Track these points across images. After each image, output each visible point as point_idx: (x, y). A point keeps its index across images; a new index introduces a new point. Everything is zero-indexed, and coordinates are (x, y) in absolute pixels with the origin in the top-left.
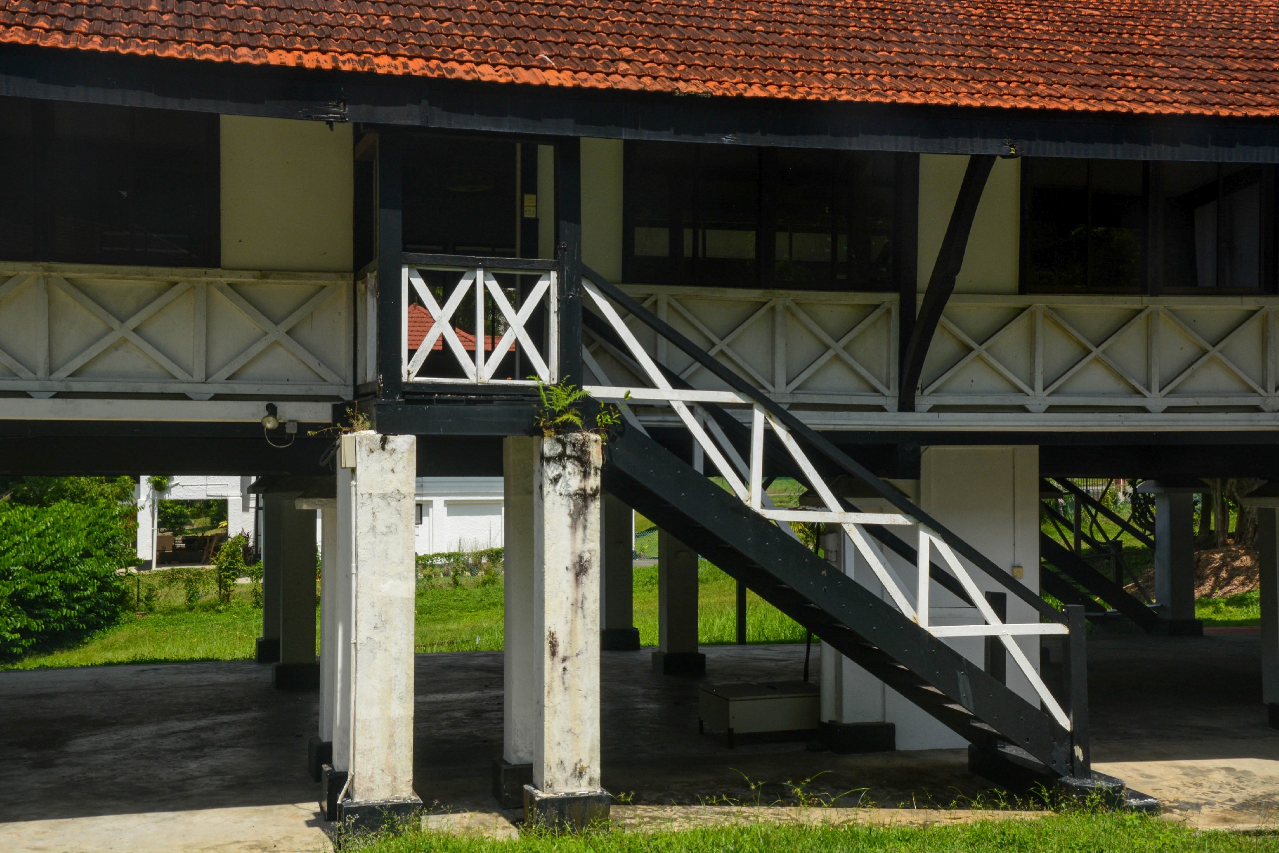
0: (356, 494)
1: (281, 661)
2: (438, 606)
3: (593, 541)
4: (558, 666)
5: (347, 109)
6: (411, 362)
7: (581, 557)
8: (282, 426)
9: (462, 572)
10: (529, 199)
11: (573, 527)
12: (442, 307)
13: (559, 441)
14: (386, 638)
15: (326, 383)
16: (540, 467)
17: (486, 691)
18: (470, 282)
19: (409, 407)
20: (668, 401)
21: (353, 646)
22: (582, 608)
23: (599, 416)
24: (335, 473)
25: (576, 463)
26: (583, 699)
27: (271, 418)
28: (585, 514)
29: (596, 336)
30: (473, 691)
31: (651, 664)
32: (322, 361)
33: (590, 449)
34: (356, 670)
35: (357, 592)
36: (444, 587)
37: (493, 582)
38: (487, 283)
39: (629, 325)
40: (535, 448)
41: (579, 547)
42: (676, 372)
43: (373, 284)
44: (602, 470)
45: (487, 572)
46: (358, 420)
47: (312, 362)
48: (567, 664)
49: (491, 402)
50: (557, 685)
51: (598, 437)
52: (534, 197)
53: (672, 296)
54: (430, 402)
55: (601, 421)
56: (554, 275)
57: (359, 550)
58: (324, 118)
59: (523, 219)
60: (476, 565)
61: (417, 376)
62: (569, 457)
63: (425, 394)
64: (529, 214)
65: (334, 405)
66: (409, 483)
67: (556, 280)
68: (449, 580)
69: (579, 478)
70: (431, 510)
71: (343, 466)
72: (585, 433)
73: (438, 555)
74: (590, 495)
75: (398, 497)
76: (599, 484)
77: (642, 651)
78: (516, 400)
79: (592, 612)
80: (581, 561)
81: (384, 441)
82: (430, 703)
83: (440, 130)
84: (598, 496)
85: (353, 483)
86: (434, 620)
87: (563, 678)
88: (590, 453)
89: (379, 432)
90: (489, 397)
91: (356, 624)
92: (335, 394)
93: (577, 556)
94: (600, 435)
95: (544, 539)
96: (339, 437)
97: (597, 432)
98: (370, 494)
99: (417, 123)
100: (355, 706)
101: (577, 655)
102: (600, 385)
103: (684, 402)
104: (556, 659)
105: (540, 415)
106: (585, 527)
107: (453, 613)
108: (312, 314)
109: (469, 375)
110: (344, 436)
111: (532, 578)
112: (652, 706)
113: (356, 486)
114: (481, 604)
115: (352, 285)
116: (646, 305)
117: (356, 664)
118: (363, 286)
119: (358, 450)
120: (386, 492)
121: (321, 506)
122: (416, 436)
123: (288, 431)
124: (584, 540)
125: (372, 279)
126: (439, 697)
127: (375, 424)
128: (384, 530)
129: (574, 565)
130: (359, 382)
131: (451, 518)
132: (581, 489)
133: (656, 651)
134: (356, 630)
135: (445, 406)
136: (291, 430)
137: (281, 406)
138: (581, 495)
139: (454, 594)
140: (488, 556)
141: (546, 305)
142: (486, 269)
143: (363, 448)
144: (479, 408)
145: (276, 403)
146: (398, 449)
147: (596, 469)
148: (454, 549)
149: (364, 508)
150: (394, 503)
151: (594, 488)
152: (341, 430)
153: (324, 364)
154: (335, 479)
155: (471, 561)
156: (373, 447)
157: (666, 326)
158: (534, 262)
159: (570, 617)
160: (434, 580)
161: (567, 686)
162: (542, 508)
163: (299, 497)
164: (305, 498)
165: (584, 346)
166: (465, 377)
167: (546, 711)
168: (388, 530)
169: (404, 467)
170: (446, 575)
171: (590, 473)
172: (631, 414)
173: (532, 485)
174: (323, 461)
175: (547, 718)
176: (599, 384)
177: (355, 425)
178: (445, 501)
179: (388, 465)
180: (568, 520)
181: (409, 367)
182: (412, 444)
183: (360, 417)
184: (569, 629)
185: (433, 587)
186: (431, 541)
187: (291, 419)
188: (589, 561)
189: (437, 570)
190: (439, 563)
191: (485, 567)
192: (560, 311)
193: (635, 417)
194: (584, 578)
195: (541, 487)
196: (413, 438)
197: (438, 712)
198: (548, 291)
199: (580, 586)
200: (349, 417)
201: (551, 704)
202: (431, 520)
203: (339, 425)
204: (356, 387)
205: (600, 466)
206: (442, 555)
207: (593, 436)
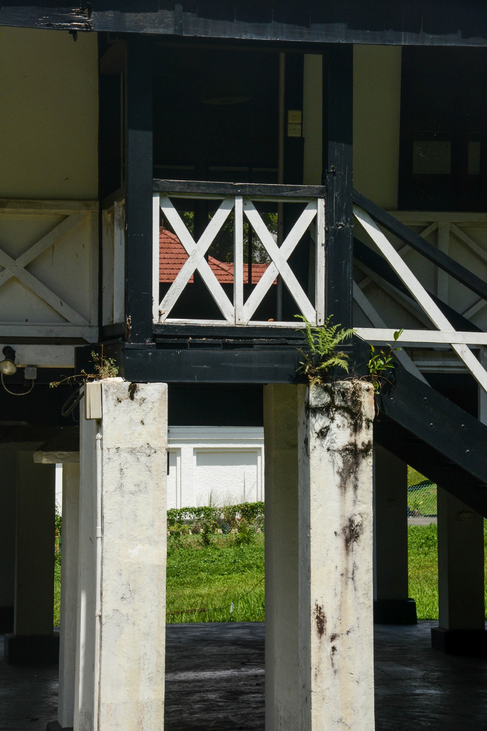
0: (102, 449)
1: (15, 631)
2: (187, 568)
3: (365, 503)
4: (326, 644)
5: (92, 16)
6: (163, 302)
7: (351, 521)
8: (20, 371)
9: (213, 529)
10: (294, 116)
11: (343, 486)
12: (196, 241)
13: (326, 390)
14: (135, 610)
15: (68, 324)
16: (305, 419)
17: (243, 669)
18: (228, 212)
19: (160, 351)
20: (450, 344)
21: (98, 619)
22: (353, 579)
23: (370, 361)
24: (78, 424)
25: (346, 414)
26: (355, 684)
27: (9, 363)
28: (355, 472)
29: (367, 271)
30: (228, 669)
31: (430, 642)
32: (64, 299)
33: (362, 399)
34: (101, 646)
35: (102, 557)
36: (193, 546)
37: (248, 541)
38: (247, 213)
39: (404, 258)
40: (299, 397)
41: (350, 510)
42: (459, 311)
43: (121, 213)
44: (375, 422)
45: (240, 530)
46: (104, 365)
47: (54, 301)
48: (336, 643)
49: (251, 346)
50: (325, 667)
51: (371, 386)
52: (299, 113)
53: (454, 223)
54: (184, 346)
55: (373, 368)
56: (321, 203)
57: (105, 511)
58: (67, 26)
59: (286, 138)
60: (229, 522)
61: (169, 317)
62: (338, 408)
63: (178, 337)
64: (294, 132)
65: (77, 349)
66: (160, 437)
67: (324, 209)
68: (199, 537)
69: (349, 431)
70: (178, 458)
71: (88, 417)
72: (356, 381)
73: (187, 509)
74: (362, 451)
75: (148, 451)
76: (372, 439)
77: (420, 626)
78: (280, 344)
79: (365, 583)
80: (351, 525)
81: (133, 390)
82: (180, 682)
83: (195, 39)
84: (371, 452)
85: (99, 436)
86: (182, 584)
87: (332, 659)
88: (361, 403)
89: (127, 379)
90: (248, 341)
91: (101, 594)
92: (78, 335)
93: (347, 519)
94: (372, 383)
95: (310, 500)
96: (84, 384)
97: (369, 380)
98: (118, 449)
99: (170, 31)
100: (100, 688)
101: (348, 632)
102: (374, 327)
103: (468, 345)
104: (324, 637)
105: (305, 362)
106: (356, 487)
107: (203, 575)
108: (53, 247)
109: (226, 316)
110: (88, 384)
111: (295, 543)
112: (433, 692)
113: (101, 440)
114: (234, 567)
115: (97, 214)
116: (424, 235)
117: (101, 640)
118: (110, 215)
119: (104, 399)
120: (134, 446)
121: (62, 460)
122: (169, 384)
123: (27, 377)
124: (355, 502)
125: (119, 207)
126: (191, 675)
127: (123, 370)
128: (133, 488)
129: (344, 530)
130: (105, 323)
131: (200, 468)
132: (351, 444)
133: (436, 625)
134: (101, 601)
135: (200, 351)
136: (30, 375)
137: (19, 349)
138: (351, 451)
139: (205, 554)
140: (243, 511)
141: (312, 237)
142: (245, 198)
143: (110, 398)
144: (237, 353)
145: (15, 347)
146: (149, 399)
147: (368, 421)
148: (204, 503)
149: (111, 464)
150: (143, 459)
151: (366, 442)
152: (85, 377)
153: (67, 303)
154: (78, 430)
155: (222, 516)
156: (121, 396)
157: (448, 259)
158: (299, 188)
159: (339, 589)
160: (181, 538)
161: (336, 667)
162: (307, 465)
163: (38, 450)
164: (45, 451)
165: (354, 283)
166: (223, 318)
167: (314, 697)
168: (137, 489)
169: (154, 418)
170: (195, 532)
171: (361, 427)
172: (408, 358)
173: (296, 439)
174: (65, 411)
175: (314, 705)
176: (372, 325)
177: (102, 371)
178: (195, 449)
179: (137, 417)
180: (338, 479)
181: (160, 307)
182: (164, 393)
183: (106, 362)
184: (338, 603)
185: (181, 546)
186: (179, 494)
187: (30, 364)
188: (360, 525)
189: (185, 526)
190: (188, 518)
191: (239, 523)
192: (327, 245)
193: (412, 361)
194: (355, 545)
195: (306, 442)
196: (165, 385)
197: (190, 693)
198: (315, 221)
199: (351, 553)
200: (94, 363)
201: (319, 689)
202: (179, 471)
203: (83, 371)
204: (102, 329)
205: (372, 419)
206: (192, 510)
207: (365, 385)
